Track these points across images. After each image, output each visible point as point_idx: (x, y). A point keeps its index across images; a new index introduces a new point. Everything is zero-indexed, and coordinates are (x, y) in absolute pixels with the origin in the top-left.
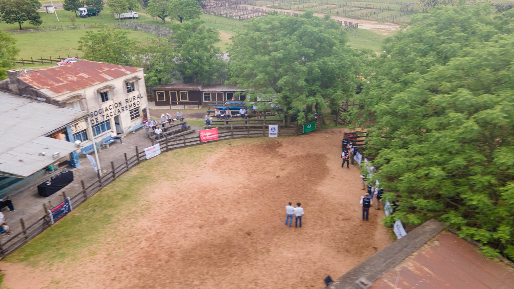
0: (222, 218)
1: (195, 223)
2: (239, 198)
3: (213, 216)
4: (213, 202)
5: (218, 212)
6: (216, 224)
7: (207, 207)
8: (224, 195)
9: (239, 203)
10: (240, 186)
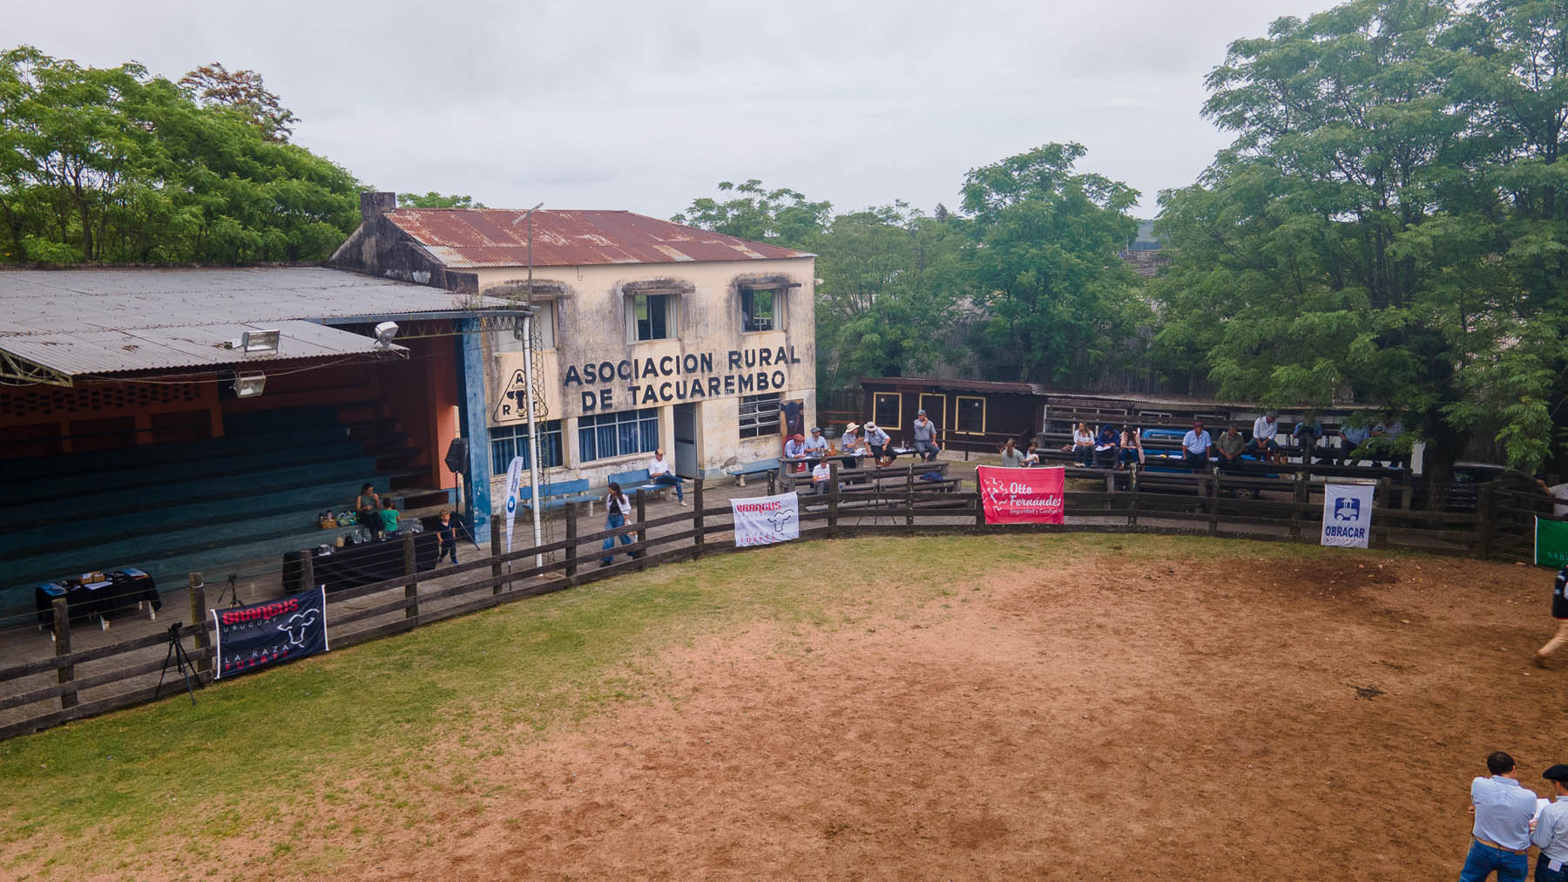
0: (977, 814)
1: (812, 807)
2: (1108, 744)
3: (929, 793)
4: (952, 732)
5: (963, 784)
6: (933, 839)
7: (914, 746)
8: (1025, 713)
9: (1102, 765)
10: (1125, 694)
